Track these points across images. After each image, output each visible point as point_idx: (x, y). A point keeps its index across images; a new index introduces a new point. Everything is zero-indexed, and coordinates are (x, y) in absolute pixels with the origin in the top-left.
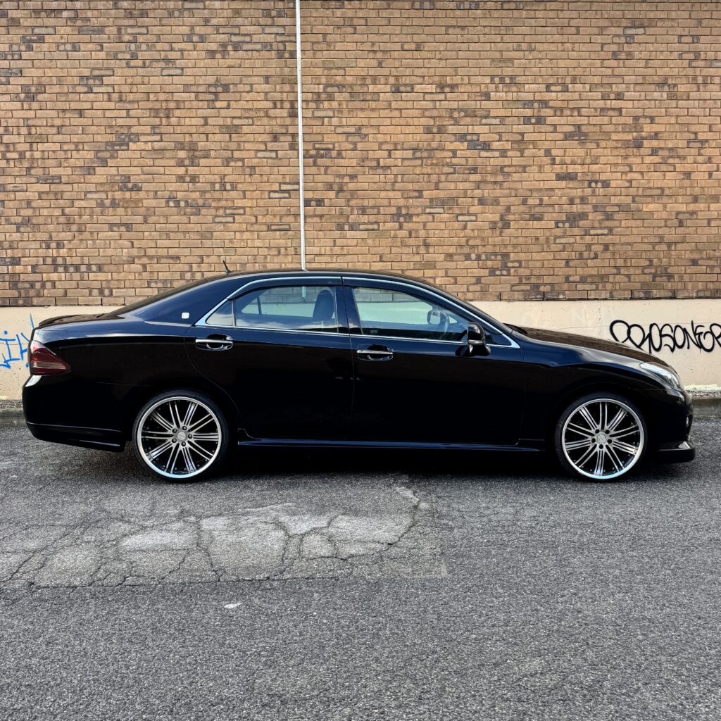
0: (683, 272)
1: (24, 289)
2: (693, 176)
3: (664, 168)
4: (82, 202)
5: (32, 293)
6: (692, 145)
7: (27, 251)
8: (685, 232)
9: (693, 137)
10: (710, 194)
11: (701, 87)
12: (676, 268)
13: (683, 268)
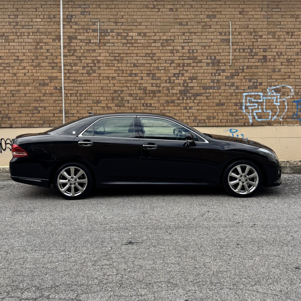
0: (15, 116)
2: (18, 75)
3: (4, 71)
6: (16, 61)
8: (15, 99)
9: (16, 58)
10: (25, 82)
11: (19, 37)
12: (12, 114)
13: (15, 114)
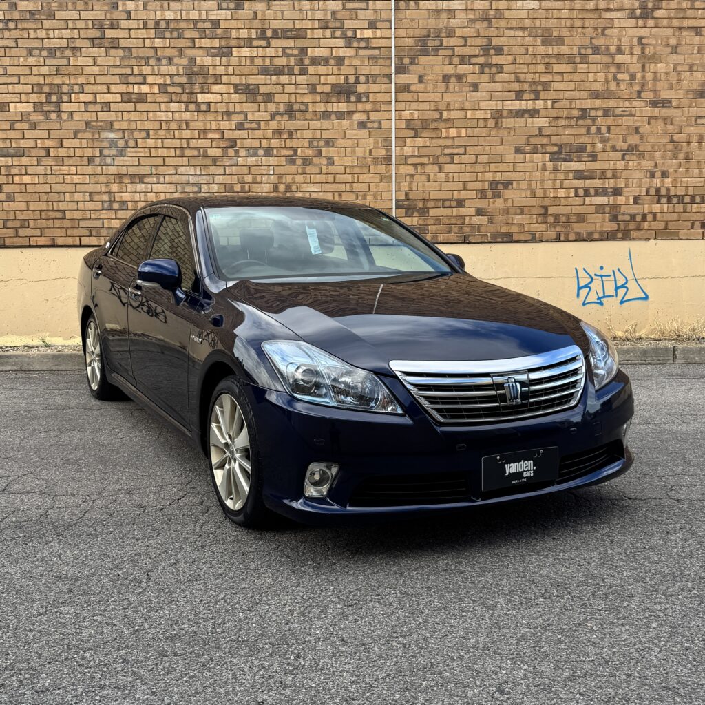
1: (624, 221)
4: (692, 128)
5: (632, 225)
7: (631, 180)
